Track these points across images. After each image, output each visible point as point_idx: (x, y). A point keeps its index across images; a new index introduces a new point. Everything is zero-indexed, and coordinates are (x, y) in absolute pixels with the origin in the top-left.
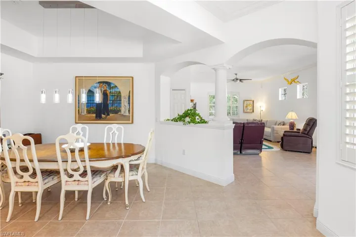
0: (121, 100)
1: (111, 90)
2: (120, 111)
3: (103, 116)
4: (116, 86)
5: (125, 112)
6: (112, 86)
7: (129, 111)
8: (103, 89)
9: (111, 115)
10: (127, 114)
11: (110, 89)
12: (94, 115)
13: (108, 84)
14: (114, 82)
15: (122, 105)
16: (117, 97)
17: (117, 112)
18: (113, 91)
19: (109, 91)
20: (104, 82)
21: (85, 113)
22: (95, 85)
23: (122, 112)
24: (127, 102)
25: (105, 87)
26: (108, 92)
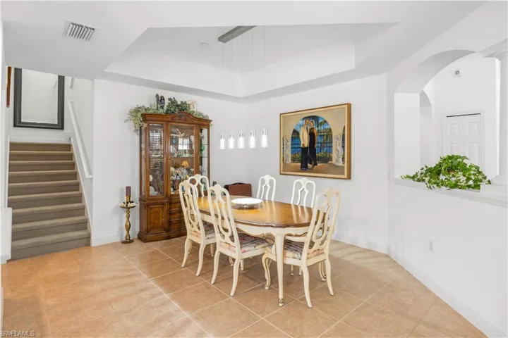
0: (332, 142)
1: (319, 128)
2: (330, 159)
3: (310, 166)
4: (325, 122)
5: (337, 161)
6: (320, 121)
7: (343, 159)
8: (309, 128)
9: (319, 165)
10: (340, 164)
11: (318, 127)
13: (315, 118)
14: (324, 116)
15: (334, 149)
16: (327, 137)
17: (327, 159)
18: (322, 128)
19: (317, 129)
20: (310, 117)
21: (290, 161)
22: (301, 122)
23: (334, 161)
24: (341, 145)
25: (312, 124)
26: (315, 131)
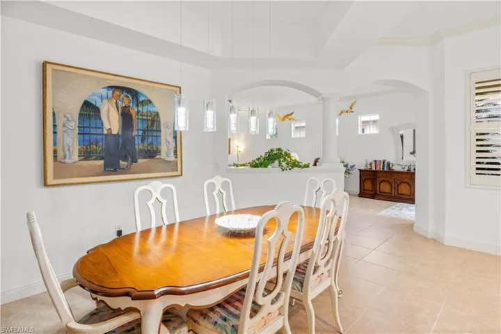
0: (160, 131)
1: (140, 109)
2: (158, 152)
4: (150, 102)
5: (168, 155)
6: (141, 99)
7: (175, 152)
8: (121, 104)
9: (140, 161)
10: (172, 158)
11: (137, 106)
12: (102, 162)
13: (134, 93)
14: (146, 92)
15: (163, 140)
16: (153, 122)
17: (152, 154)
18: (145, 110)
19: (136, 110)
20: (122, 89)
21: (76, 157)
22: (102, 92)
23: (163, 155)
24: (172, 135)
25: (126, 100)
26: (134, 111)
